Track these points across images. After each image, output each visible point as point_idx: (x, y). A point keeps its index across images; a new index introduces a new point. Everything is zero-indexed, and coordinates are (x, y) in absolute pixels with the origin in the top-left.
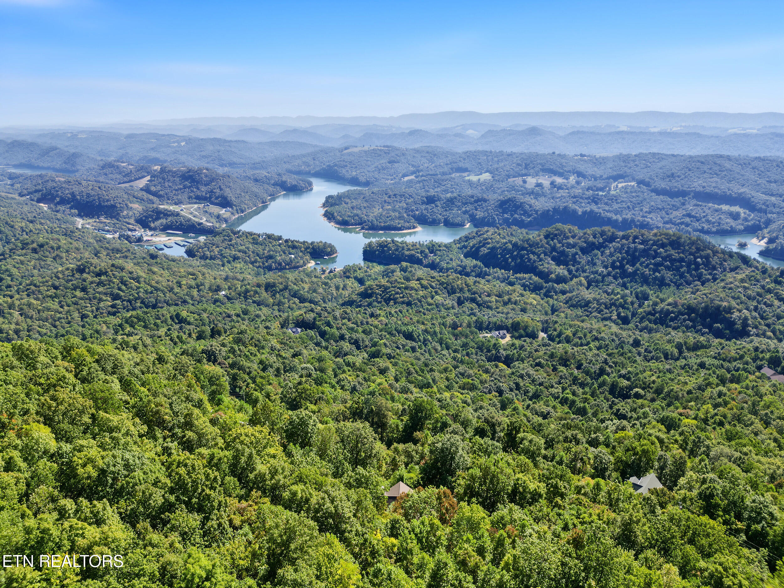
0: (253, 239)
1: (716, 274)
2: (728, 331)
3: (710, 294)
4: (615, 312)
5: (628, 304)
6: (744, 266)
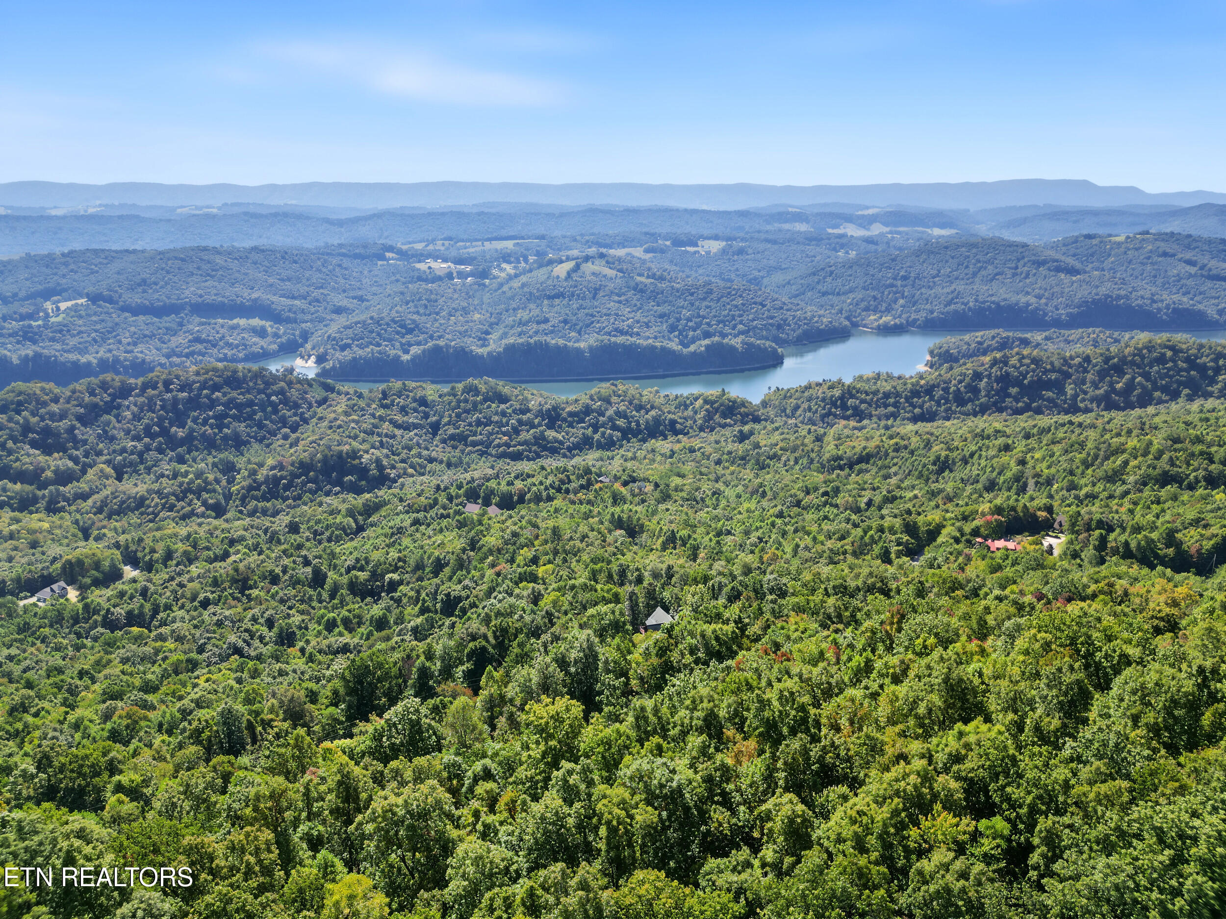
1: (303, 413)
2: (363, 483)
3: (321, 439)
4: (196, 501)
5: (211, 484)
6: (334, 395)
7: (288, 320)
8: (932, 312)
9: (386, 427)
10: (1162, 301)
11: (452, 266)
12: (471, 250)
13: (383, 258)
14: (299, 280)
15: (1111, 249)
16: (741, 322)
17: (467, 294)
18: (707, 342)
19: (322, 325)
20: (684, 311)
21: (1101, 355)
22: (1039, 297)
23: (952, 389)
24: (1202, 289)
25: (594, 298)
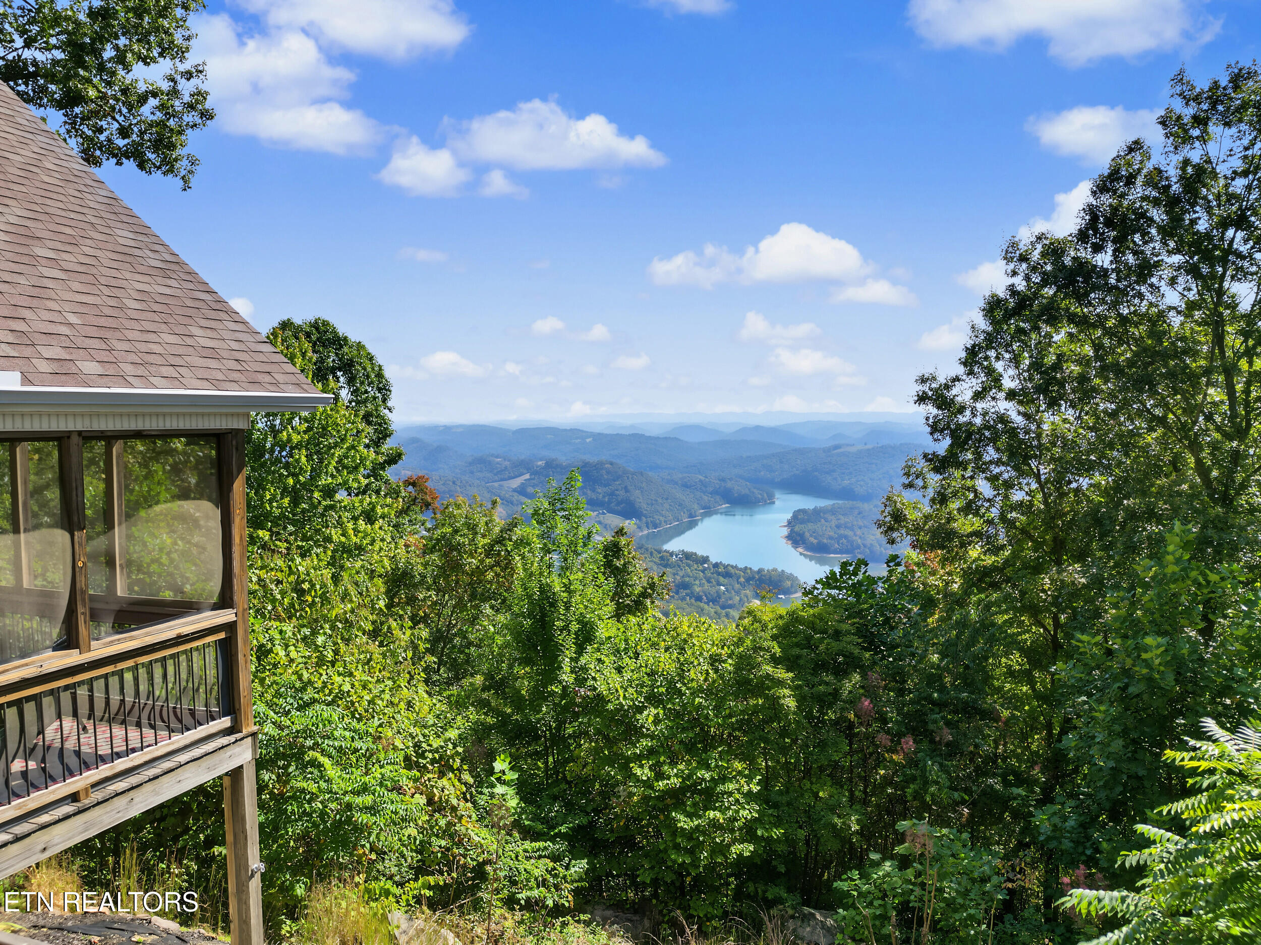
0: (662, 558)
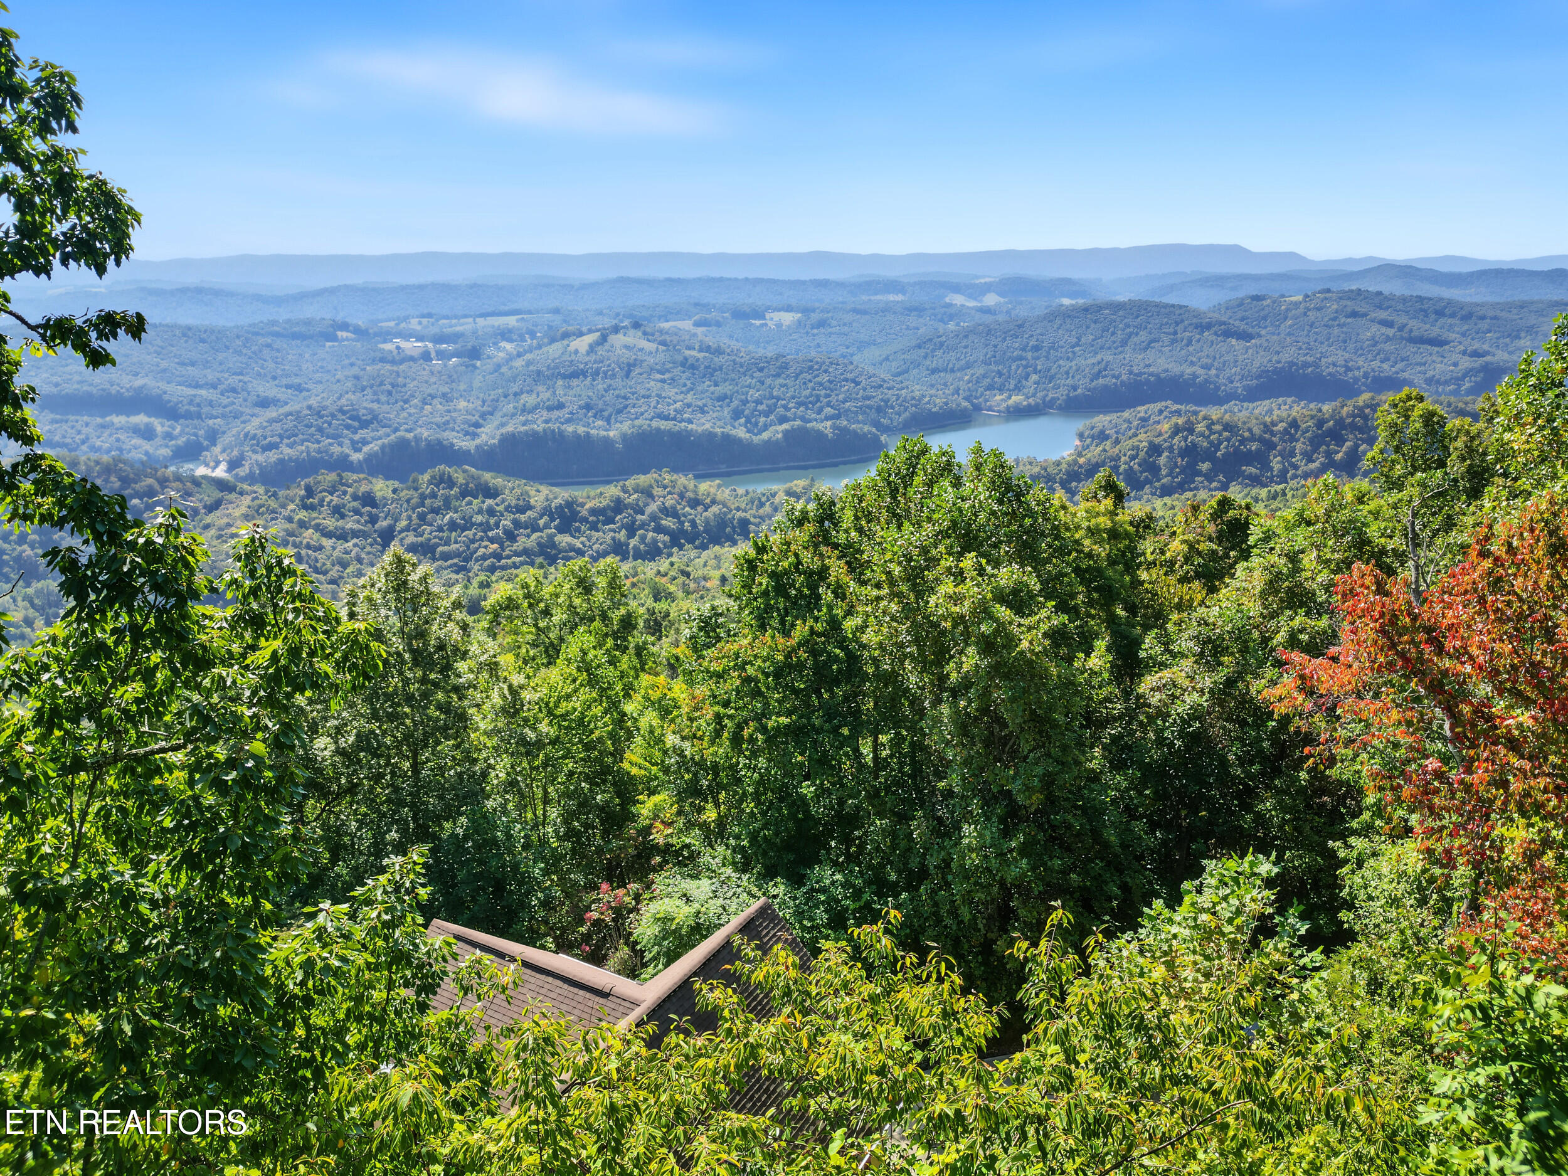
6: (233, 496)
7: (188, 416)
8: (1075, 388)
9: (310, 536)
10: (1359, 368)
11: (430, 345)
12: (459, 329)
13: (334, 338)
14: (206, 364)
15: (1287, 310)
16: (828, 404)
17: (450, 377)
18: (785, 426)
19: (238, 422)
20: (751, 392)
21: (1312, 417)
22: (1207, 367)
23: (1122, 468)
24: (1404, 354)
25: (627, 376)
